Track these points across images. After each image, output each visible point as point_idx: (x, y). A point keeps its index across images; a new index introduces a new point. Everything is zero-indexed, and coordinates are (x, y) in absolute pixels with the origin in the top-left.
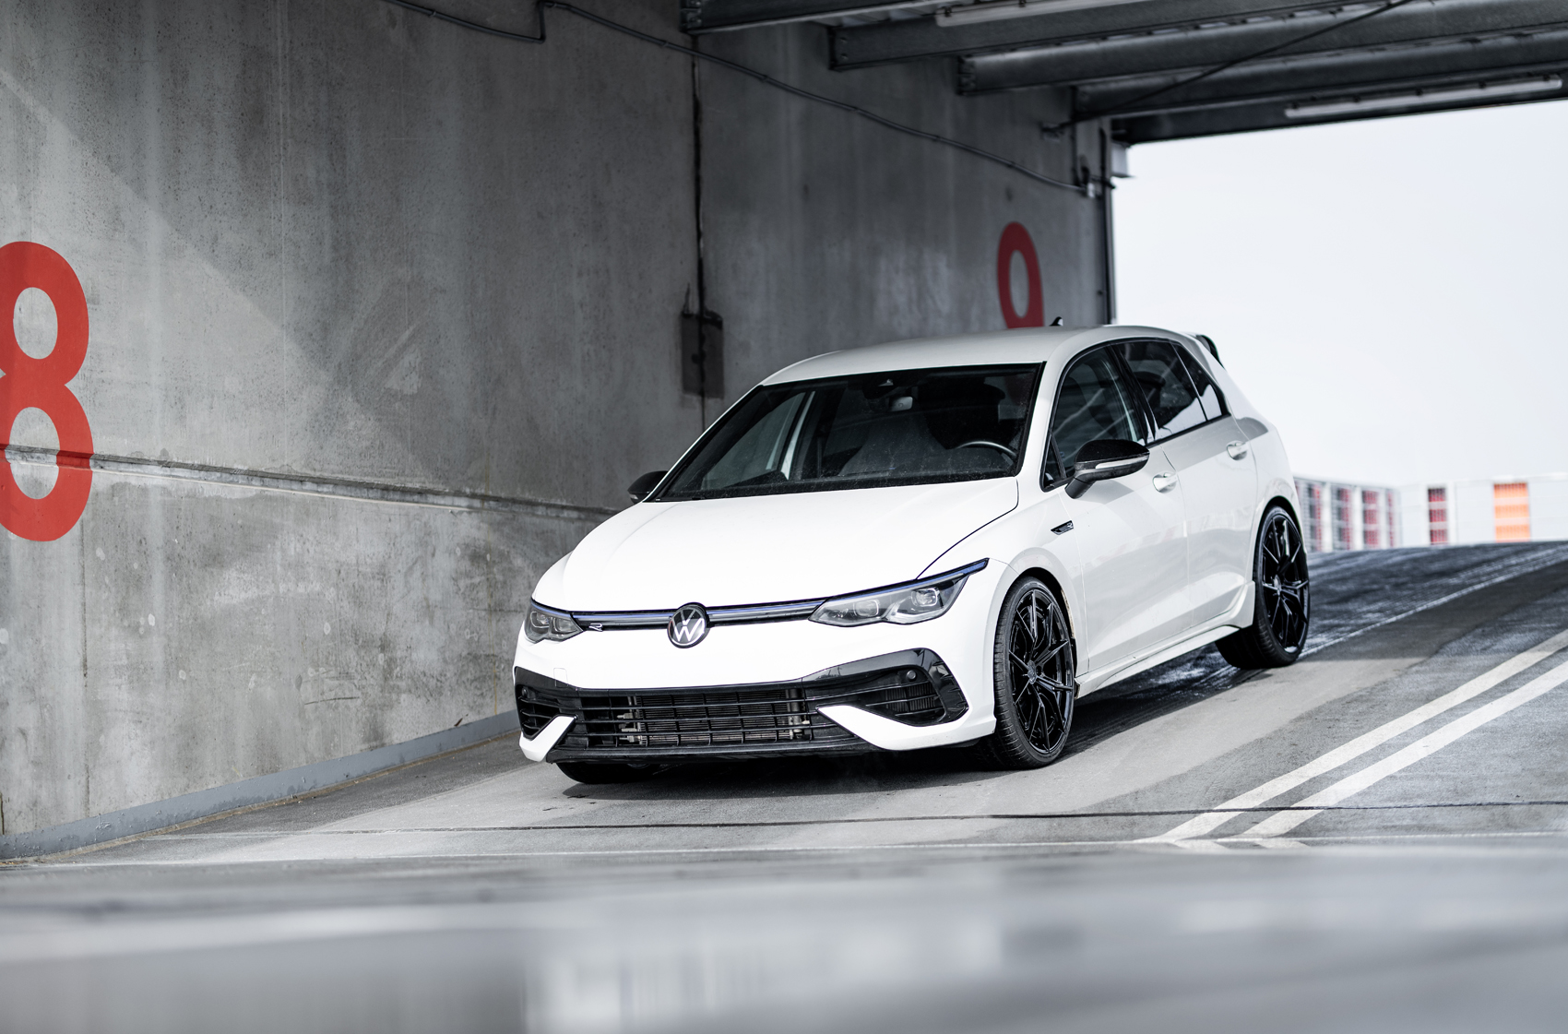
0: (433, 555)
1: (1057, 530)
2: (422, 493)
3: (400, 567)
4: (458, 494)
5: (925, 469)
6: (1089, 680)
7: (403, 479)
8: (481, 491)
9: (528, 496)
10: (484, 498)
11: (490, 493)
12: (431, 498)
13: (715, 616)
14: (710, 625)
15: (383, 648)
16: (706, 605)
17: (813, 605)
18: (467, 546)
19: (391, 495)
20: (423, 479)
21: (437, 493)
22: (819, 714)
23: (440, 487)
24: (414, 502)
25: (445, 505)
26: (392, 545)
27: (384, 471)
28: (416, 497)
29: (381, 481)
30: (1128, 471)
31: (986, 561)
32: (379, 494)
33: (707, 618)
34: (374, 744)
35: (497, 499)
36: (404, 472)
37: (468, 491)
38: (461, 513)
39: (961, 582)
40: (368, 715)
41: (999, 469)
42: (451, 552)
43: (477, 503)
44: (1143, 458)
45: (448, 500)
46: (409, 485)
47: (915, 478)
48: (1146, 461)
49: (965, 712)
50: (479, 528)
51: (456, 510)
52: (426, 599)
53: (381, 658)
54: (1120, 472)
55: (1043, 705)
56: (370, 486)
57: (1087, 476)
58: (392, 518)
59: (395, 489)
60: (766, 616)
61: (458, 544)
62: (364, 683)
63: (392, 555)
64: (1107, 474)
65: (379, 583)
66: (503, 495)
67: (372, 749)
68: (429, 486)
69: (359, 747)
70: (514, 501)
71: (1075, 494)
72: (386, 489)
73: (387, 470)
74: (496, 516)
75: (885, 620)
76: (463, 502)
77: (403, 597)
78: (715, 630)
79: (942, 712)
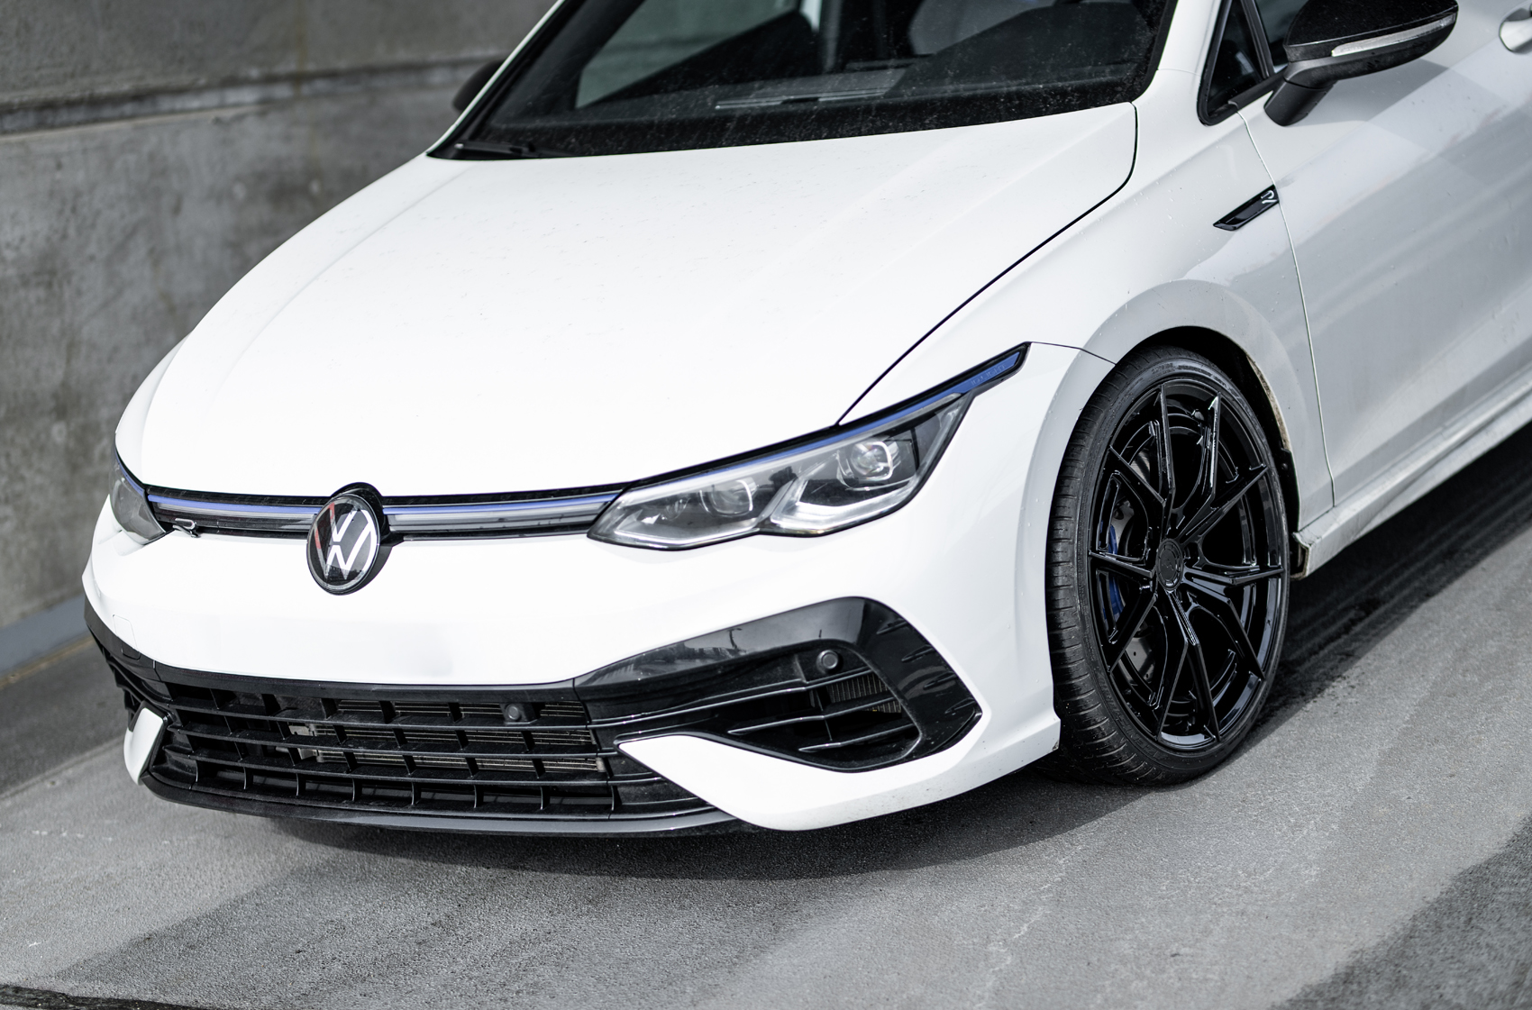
0: (177, 210)
1: (1233, 221)
2: (138, 97)
3: (92, 249)
4: (233, 82)
5: (957, 78)
6: (1335, 527)
7: (85, 81)
8: (289, 66)
9: (403, 55)
10: (297, 79)
11: (311, 67)
12: (166, 103)
13: (401, 518)
14: (390, 538)
15: (61, 412)
16: (384, 493)
17: (593, 504)
18: (261, 176)
19: (64, 116)
20: (138, 72)
21: (180, 91)
22: (622, 755)
23: (184, 79)
24: (122, 118)
25: (201, 109)
26: (68, 212)
27: (36, 75)
28: (128, 108)
29: (30, 94)
30: (1407, 55)
31: (1022, 351)
32: (31, 118)
33: (382, 523)
34: (56, 594)
35: (332, 75)
36: (87, 67)
37: (254, 73)
38: (240, 118)
39: (952, 414)
40: (34, 544)
41: (1109, 78)
42: (219, 196)
43: (282, 91)
44: (1444, 23)
45: (210, 99)
46: (105, 90)
47: (932, 102)
48: (1450, 28)
49: (972, 723)
50: (287, 138)
51: (228, 114)
52: (166, 296)
53: (59, 433)
54: (1389, 59)
55: (1196, 641)
57: (1314, 74)
58: (65, 160)
59: (71, 104)
60: (500, 525)
61: (238, 179)
62: (18, 487)
63: (72, 232)
64: (1358, 66)
65: (41, 292)
66: (342, 64)
67: (49, 606)
68: (152, 82)
69: (16, 612)
70: (373, 71)
71: (1287, 115)
72: (49, 106)
73: (44, 72)
74: (329, 108)
75: (768, 529)
76: (248, 96)
77: (105, 305)
78: (398, 552)
79: (912, 734)
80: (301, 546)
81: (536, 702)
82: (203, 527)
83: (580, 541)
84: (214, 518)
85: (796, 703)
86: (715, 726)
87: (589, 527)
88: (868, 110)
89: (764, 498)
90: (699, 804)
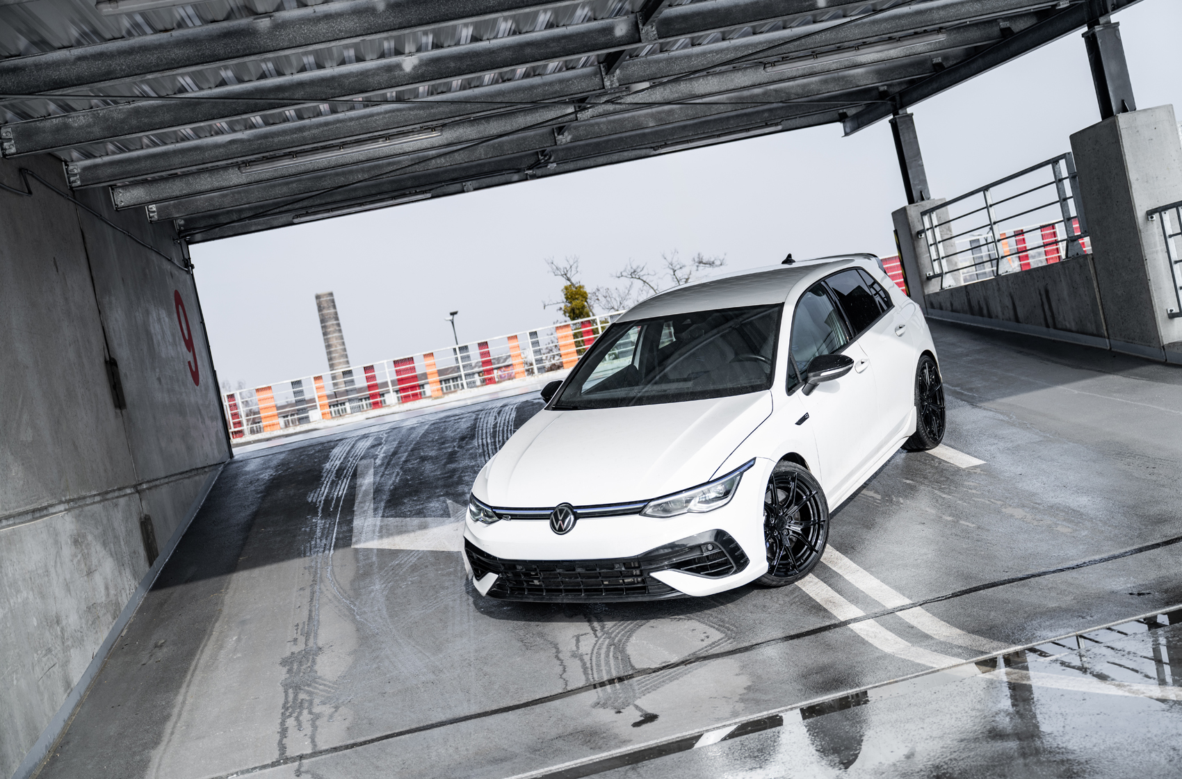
0: (61, 548)
1: (800, 422)
3: (51, 563)
4: (60, 503)
7: (38, 502)
8: (68, 497)
9: (83, 493)
10: (70, 501)
11: (71, 497)
12: (52, 510)
13: (580, 512)
15: (58, 623)
16: (574, 505)
17: (640, 506)
18: (71, 536)
20: (46, 498)
21: (53, 506)
22: (651, 577)
23: (53, 501)
25: (57, 512)
26: (45, 549)
27: (31, 498)
31: (755, 459)
33: (574, 513)
35: (74, 500)
36: (38, 497)
37: (63, 499)
38: (64, 515)
39: (738, 478)
40: (62, 673)
42: (67, 543)
43: (68, 506)
44: (851, 366)
45: (58, 508)
49: (747, 564)
50: (72, 523)
51: (62, 513)
53: (59, 630)
56: (27, 513)
57: (815, 381)
61: (68, 537)
62: (56, 651)
63: (47, 556)
65: (47, 578)
66: (75, 496)
70: (79, 499)
71: (808, 392)
74: (76, 512)
75: (689, 511)
76: (63, 507)
77: (57, 583)
78: (579, 522)
79: (733, 567)
80: (547, 522)
81: (626, 562)
82: (514, 517)
83: (637, 516)
84: (516, 515)
85: (700, 560)
86: (678, 566)
87: (639, 512)
88: (687, 393)
89: (688, 501)
90: (673, 590)
